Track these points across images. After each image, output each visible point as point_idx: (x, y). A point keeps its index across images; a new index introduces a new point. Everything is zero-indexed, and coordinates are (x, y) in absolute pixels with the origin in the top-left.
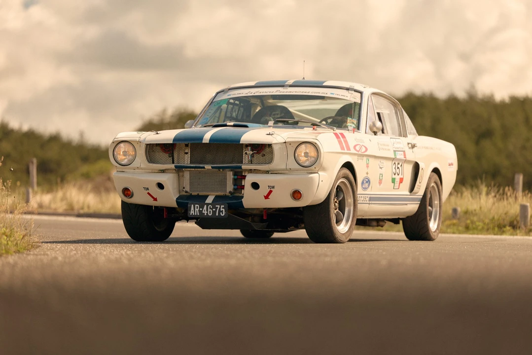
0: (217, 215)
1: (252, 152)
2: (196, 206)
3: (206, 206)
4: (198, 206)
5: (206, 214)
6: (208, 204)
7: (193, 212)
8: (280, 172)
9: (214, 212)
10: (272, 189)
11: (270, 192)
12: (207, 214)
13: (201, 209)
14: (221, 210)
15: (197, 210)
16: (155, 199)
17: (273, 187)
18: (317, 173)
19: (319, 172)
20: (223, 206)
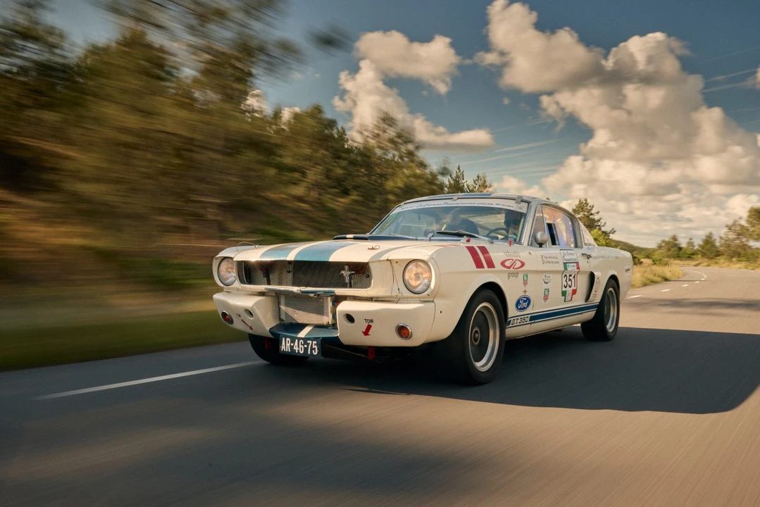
2: (288, 339)
3: (297, 340)
4: (289, 339)
6: (299, 339)
7: (284, 347)
9: (306, 349)
12: (298, 350)
13: (292, 344)
15: (288, 345)
16: (251, 328)
17: (372, 321)
18: (433, 301)
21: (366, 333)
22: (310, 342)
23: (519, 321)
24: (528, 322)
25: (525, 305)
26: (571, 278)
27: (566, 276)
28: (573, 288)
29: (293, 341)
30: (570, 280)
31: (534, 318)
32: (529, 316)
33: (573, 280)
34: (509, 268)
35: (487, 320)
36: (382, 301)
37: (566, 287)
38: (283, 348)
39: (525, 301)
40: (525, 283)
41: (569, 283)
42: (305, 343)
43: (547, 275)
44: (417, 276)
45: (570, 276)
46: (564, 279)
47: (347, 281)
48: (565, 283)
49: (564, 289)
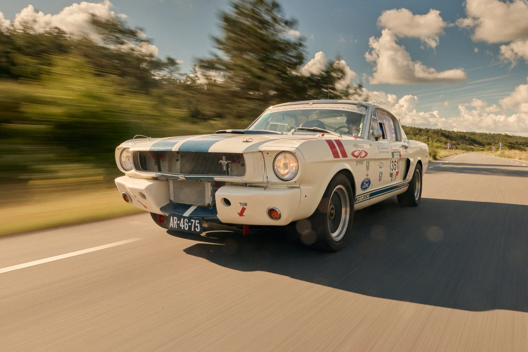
0: (193, 230)
1: (226, 162)
2: (175, 218)
3: (182, 219)
4: (176, 218)
5: (182, 228)
6: (184, 218)
8: (258, 185)
9: (190, 227)
10: (244, 207)
11: (243, 210)
12: (184, 228)
13: (179, 222)
14: (197, 225)
17: (246, 204)
18: (299, 187)
19: (300, 187)
20: (198, 221)
21: (241, 214)
22: (194, 221)
23: (363, 198)
24: (368, 198)
25: (367, 185)
26: (396, 163)
27: (393, 162)
28: (397, 170)
29: (179, 220)
30: (395, 165)
31: (372, 195)
32: (369, 193)
33: (397, 165)
34: (357, 157)
35: (340, 199)
36: (255, 186)
37: (392, 170)
38: (171, 224)
39: (367, 183)
40: (368, 168)
41: (395, 167)
42: (190, 222)
43: (382, 162)
44: (286, 166)
45: (395, 162)
46: (392, 164)
47: (225, 169)
48: (392, 167)
49: (391, 172)
